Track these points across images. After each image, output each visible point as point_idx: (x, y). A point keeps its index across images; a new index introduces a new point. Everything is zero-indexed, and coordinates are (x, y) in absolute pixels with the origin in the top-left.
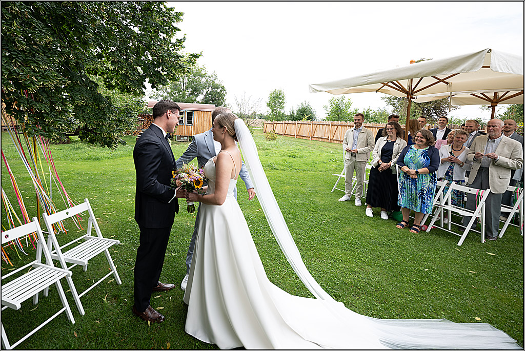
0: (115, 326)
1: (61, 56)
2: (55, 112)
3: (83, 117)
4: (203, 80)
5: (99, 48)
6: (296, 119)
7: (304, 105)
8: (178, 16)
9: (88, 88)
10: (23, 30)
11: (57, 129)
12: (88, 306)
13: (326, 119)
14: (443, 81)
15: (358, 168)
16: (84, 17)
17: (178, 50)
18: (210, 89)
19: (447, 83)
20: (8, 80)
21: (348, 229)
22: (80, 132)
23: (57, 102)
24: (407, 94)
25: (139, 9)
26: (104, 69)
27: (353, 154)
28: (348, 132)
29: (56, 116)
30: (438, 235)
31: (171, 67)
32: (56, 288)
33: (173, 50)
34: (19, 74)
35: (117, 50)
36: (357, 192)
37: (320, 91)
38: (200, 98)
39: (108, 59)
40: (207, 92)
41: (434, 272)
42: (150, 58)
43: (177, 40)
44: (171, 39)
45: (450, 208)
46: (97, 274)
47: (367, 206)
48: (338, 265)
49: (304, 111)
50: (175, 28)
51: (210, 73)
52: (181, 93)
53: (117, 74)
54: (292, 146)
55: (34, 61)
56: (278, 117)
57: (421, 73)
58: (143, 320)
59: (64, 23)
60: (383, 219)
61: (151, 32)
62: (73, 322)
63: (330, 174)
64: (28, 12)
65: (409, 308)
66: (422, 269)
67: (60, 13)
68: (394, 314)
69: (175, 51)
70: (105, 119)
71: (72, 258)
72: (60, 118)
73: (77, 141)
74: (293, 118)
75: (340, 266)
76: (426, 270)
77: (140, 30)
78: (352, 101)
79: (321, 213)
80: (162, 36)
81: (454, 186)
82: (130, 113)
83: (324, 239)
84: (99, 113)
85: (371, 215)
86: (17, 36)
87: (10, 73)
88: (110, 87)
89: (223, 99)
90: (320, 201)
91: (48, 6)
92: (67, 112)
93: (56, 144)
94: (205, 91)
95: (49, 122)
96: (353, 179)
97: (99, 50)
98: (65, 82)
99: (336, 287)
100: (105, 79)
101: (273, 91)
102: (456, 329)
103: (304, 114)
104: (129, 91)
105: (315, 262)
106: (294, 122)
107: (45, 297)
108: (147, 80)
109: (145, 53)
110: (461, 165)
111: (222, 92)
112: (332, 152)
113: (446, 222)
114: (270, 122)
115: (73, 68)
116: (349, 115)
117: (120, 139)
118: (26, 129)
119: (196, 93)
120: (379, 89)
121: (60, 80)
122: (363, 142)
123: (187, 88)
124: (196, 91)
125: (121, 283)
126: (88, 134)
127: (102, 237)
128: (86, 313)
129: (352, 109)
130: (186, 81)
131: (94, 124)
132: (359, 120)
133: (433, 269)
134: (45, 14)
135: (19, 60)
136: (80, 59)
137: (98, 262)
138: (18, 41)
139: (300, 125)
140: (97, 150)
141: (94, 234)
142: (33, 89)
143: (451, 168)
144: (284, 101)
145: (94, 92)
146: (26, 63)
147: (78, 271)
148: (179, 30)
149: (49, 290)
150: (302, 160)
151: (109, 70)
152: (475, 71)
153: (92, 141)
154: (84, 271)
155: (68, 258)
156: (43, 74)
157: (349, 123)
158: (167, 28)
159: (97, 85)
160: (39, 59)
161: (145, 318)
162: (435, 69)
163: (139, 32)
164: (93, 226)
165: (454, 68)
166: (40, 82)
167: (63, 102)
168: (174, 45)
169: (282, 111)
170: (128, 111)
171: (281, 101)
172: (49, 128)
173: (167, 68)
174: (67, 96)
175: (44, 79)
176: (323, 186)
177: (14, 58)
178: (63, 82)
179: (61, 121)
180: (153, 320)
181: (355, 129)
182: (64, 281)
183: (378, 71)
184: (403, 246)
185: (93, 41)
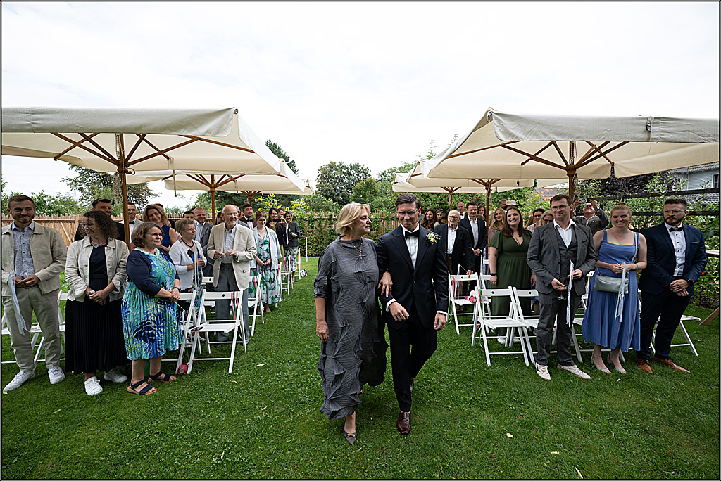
14: (163, 153)
24: (118, 165)
36: (49, 355)
57: (145, 126)
122: (45, 254)
132: (28, 209)
152: (222, 136)
162: (168, 123)
181: (14, 230)
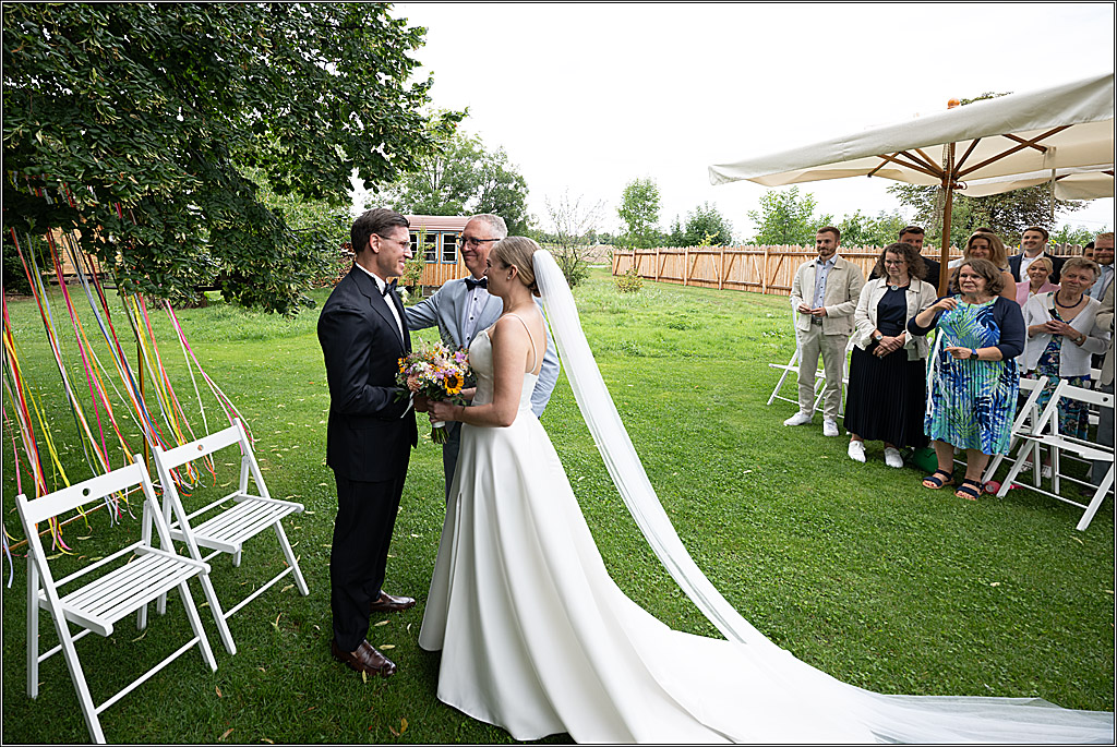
0: (296, 680)
1: (182, 132)
2: (174, 245)
3: (228, 252)
4: (478, 165)
5: (258, 110)
6: (686, 244)
7: (704, 210)
8: (415, 36)
9: (238, 193)
10: (110, 86)
11: (178, 278)
12: (242, 636)
13: (754, 240)
14: (1032, 143)
15: (828, 351)
16: (226, 50)
17: (417, 105)
18: (493, 183)
19: (1043, 149)
20: (83, 184)
21: (805, 487)
22: (225, 283)
23: (176, 224)
24: (943, 179)
25: (336, 26)
26: (270, 152)
27: (816, 318)
28: (803, 270)
29: (176, 253)
30: (1028, 505)
31: (403, 142)
32: (180, 599)
33: (408, 107)
34: (103, 172)
35: (293, 112)
36: (828, 405)
37: (733, 180)
38: (472, 203)
39: (275, 131)
40: (486, 190)
41: (1014, 589)
42: (361, 126)
43: (415, 85)
44: (403, 84)
45: (1056, 441)
46: (260, 573)
47: (850, 436)
48: (781, 568)
49: (705, 226)
50: (409, 61)
51: (490, 150)
52: (430, 195)
53: (294, 163)
54: (677, 303)
55: (132, 145)
56: (644, 240)
57: (970, 129)
58: (354, 669)
59: (188, 65)
60: (890, 467)
61: (361, 72)
62: (214, 667)
63: (763, 365)
64: (119, 49)
65: (949, 669)
66: (984, 583)
67: (179, 46)
68: (912, 682)
69: (411, 108)
70: (272, 256)
71: (209, 539)
72: (183, 257)
73: (220, 302)
74: (678, 240)
75: (785, 569)
76: (994, 584)
77: (339, 69)
78: (815, 199)
79: (741, 452)
80: (383, 78)
81: (1064, 389)
82: (323, 241)
83: (748, 510)
84: (259, 243)
85: (861, 457)
86: (98, 97)
87: (88, 171)
88: (281, 189)
89: (521, 204)
90: (739, 425)
91: (155, 35)
92: (197, 244)
93: (179, 308)
94: (481, 188)
95: (162, 264)
96: (817, 374)
97: (259, 115)
98: (191, 183)
99: (775, 616)
100: (271, 173)
101: (632, 184)
102: (1067, 724)
103: (704, 232)
104: (319, 196)
105: (728, 561)
106: (680, 249)
107: (160, 615)
108: (355, 171)
109: (351, 117)
110: (1078, 340)
111: (519, 190)
112: (769, 315)
113: (1048, 474)
114: (626, 252)
115: (207, 155)
116: (809, 230)
117: (303, 295)
118: (121, 280)
119: (462, 195)
120: (876, 170)
121: (183, 181)
122: (839, 291)
123: (443, 185)
124: (461, 189)
125: (307, 592)
126: (240, 287)
127: (268, 498)
128: (238, 651)
129: (816, 217)
130: (440, 169)
131: (250, 266)
132: (827, 241)
133: (1013, 583)
134: (151, 50)
135: (104, 145)
136: (221, 135)
137: (261, 547)
138: (101, 107)
139: (694, 256)
140: (259, 320)
141: (253, 490)
142: (131, 200)
143: (1054, 347)
144: (658, 204)
145: (248, 201)
146: (116, 150)
147: (222, 565)
148: (418, 64)
149: (168, 603)
150: (699, 334)
151: (279, 155)
153: (247, 302)
154: (234, 566)
155: (202, 537)
156: (149, 169)
157: (809, 249)
158: (394, 61)
159: (255, 187)
160: (142, 141)
161: (357, 666)
162: (1005, 118)
163: (338, 74)
164: (251, 474)
165: (1053, 115)
166: (144, 185)
167: (190, 222)
168: (409, 96)
169: (653, 226)
170: (318, 238)
171: (650, 204)
172: (163, 277)
173: (394, 146)
174: (198, 211)
175: (151, 179)
176: (748, 392)
177: (95, 140)
178: (187, 183)
179: (185, 262)
180: (372, 671)
181: (819, 262)
182: (194, 582)
183: (869, 129)
184: (938, 528)
185: (245, 97)
